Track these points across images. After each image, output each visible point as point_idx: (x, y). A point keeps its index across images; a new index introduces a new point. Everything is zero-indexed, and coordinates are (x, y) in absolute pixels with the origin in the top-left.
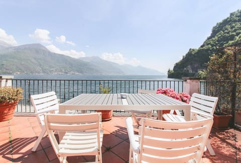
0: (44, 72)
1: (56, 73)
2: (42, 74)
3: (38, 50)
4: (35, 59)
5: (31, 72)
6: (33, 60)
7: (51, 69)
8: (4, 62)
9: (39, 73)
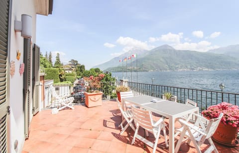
0: (170, 69)
1: (181, 70)
2: (168, 71)
3: (165, 50)
4: (163, 58)
5: (161, 70)
6: (162, 59)
7: (177, 66)
8: (143, 63)
9: (166, 70)
